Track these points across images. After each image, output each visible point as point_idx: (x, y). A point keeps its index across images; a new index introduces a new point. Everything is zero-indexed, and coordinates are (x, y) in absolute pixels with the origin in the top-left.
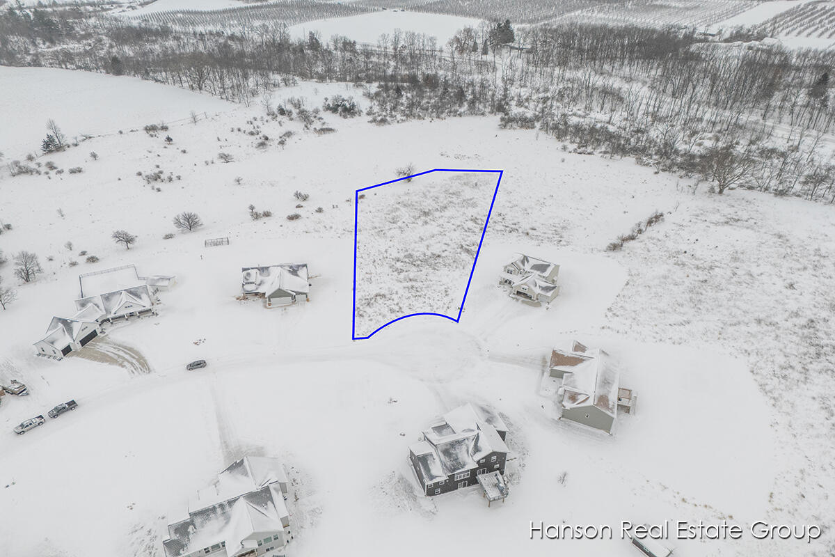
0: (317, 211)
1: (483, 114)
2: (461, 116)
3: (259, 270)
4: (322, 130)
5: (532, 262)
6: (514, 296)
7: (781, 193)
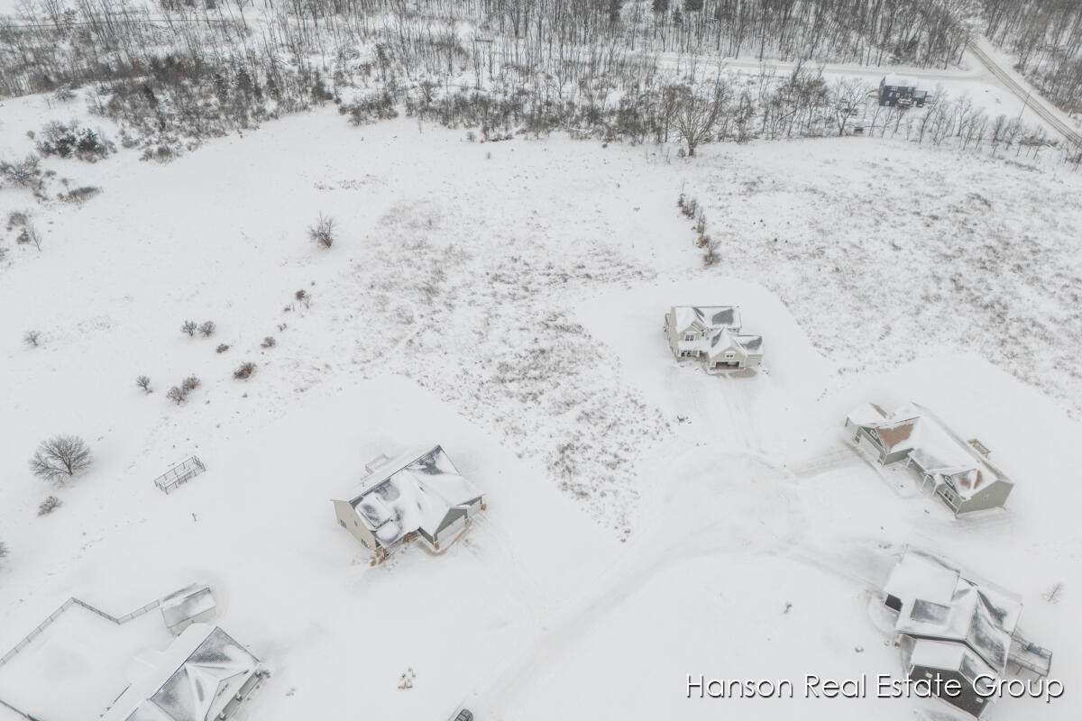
0: (264, 346)
1: (305, 108)
2: (276, 118)
3: (377, 491)
4: (74, 194)
5: (709, 313)
6: (713, 372)
7: (743, 138)
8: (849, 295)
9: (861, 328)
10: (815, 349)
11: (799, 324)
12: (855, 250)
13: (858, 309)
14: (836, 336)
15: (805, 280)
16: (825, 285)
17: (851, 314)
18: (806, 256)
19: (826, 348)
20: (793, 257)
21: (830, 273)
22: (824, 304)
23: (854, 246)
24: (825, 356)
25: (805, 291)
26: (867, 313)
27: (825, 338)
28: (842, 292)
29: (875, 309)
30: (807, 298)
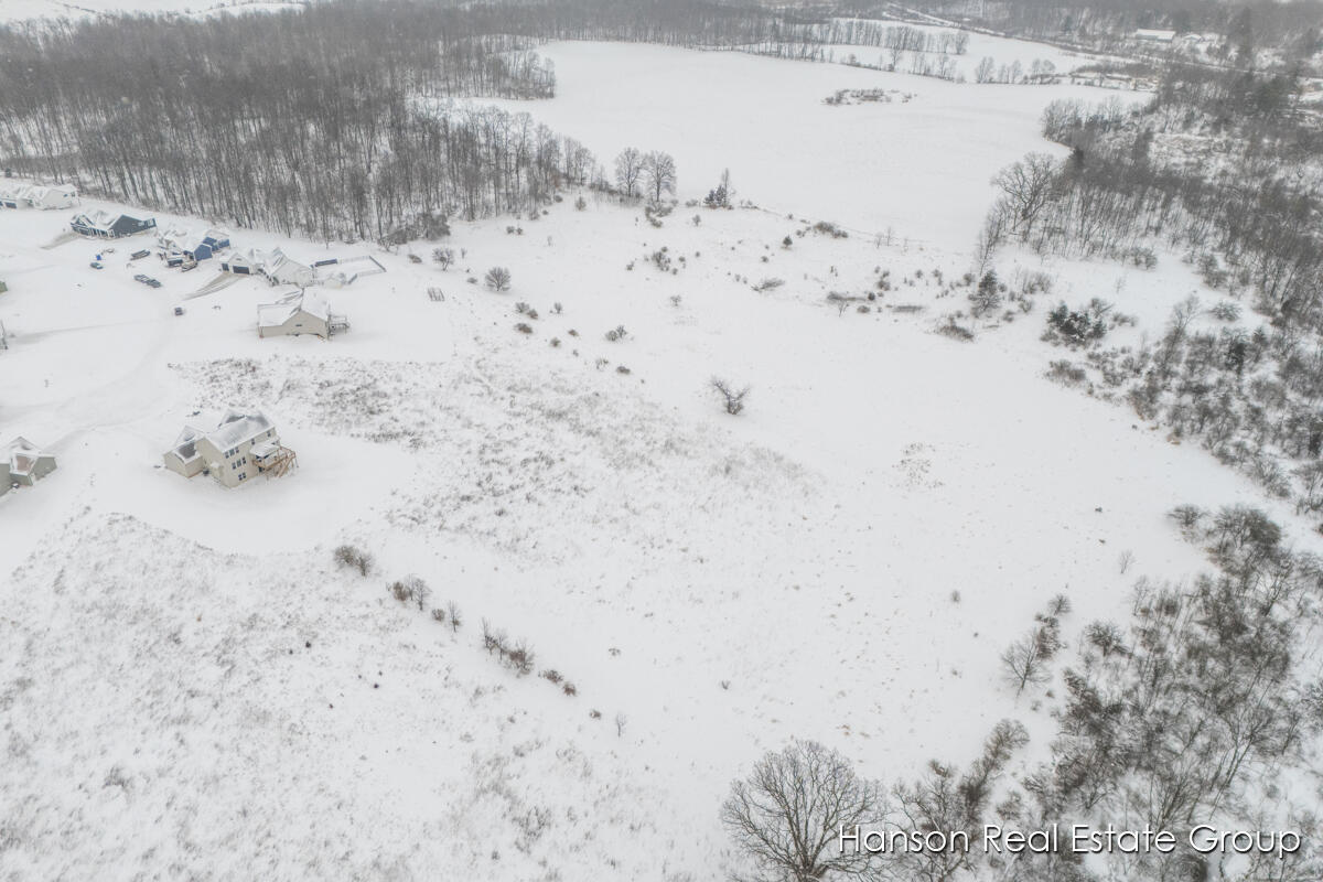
8: (133, 602)
9: (92, 564)
10: (128, 514)
11: (166, 532)
12: (177, 711)
13: (108, 591)
14: (115, 542)
15: (204, 589)
16: (172, 597)
17: (115, 577)
18: (240, 637)
19: (117, 521)
20: (252, 622)
21: (181, 626)
22: (155, 570)
23: (184, 720)
24: (113, 514)
25: (190, 573)
26: (95, 593)
27: (126, 532)
28: (144, 601)
29: (88, 605)
30: (182, 565)
